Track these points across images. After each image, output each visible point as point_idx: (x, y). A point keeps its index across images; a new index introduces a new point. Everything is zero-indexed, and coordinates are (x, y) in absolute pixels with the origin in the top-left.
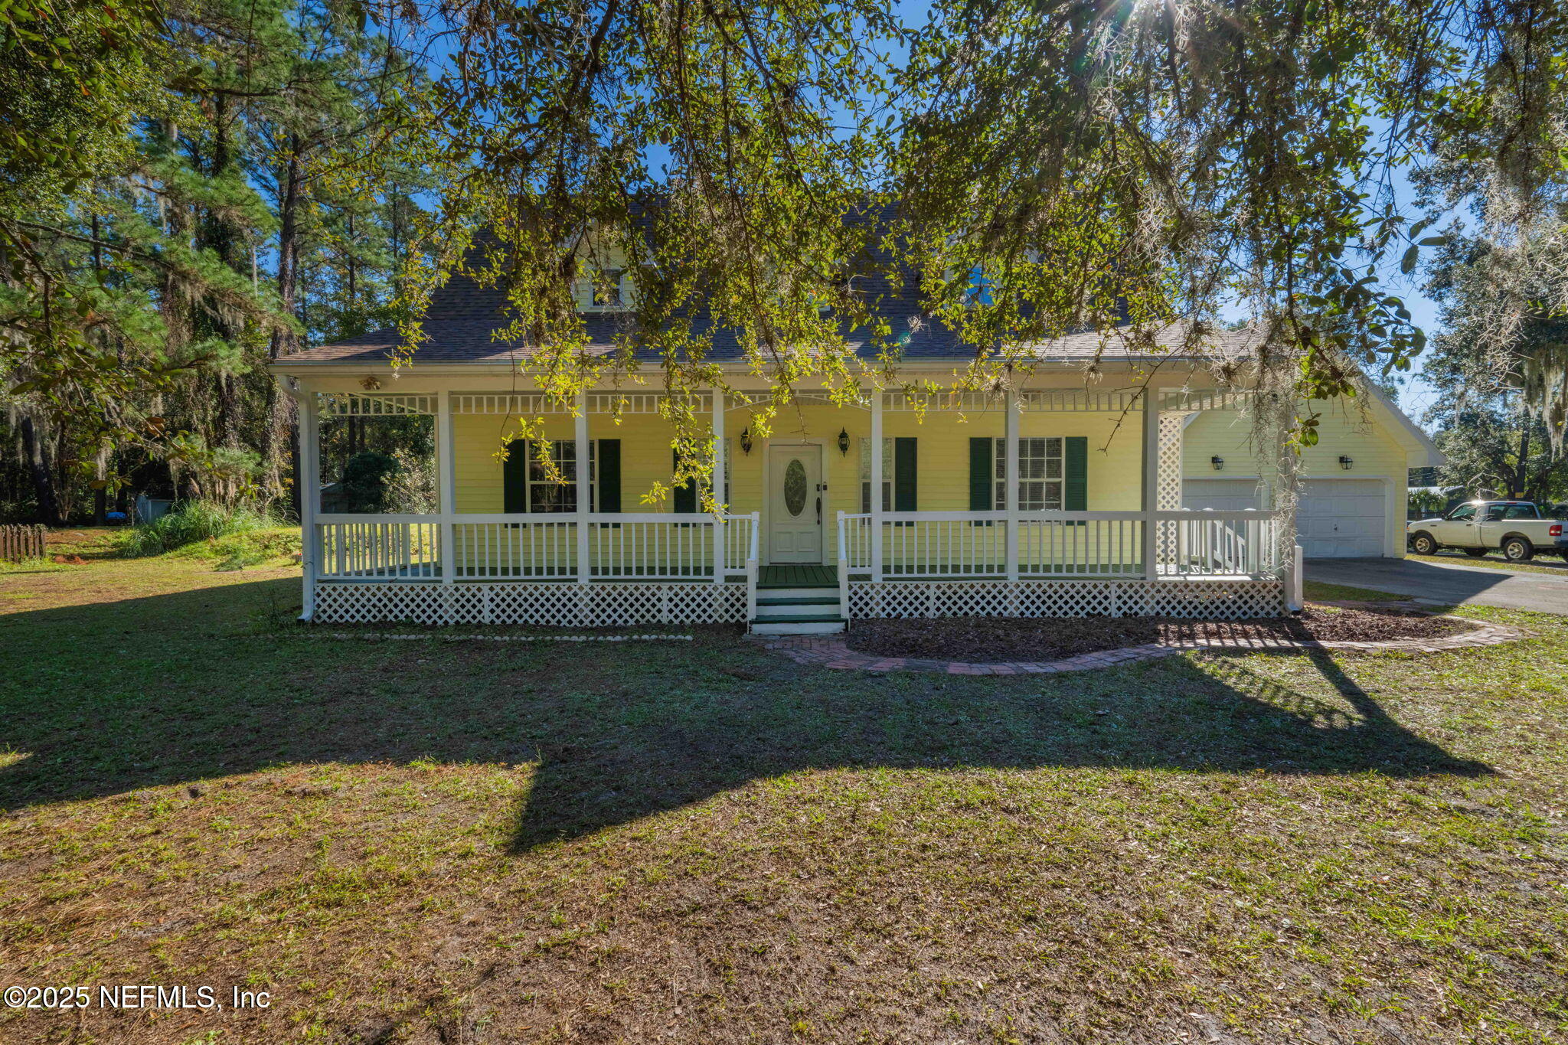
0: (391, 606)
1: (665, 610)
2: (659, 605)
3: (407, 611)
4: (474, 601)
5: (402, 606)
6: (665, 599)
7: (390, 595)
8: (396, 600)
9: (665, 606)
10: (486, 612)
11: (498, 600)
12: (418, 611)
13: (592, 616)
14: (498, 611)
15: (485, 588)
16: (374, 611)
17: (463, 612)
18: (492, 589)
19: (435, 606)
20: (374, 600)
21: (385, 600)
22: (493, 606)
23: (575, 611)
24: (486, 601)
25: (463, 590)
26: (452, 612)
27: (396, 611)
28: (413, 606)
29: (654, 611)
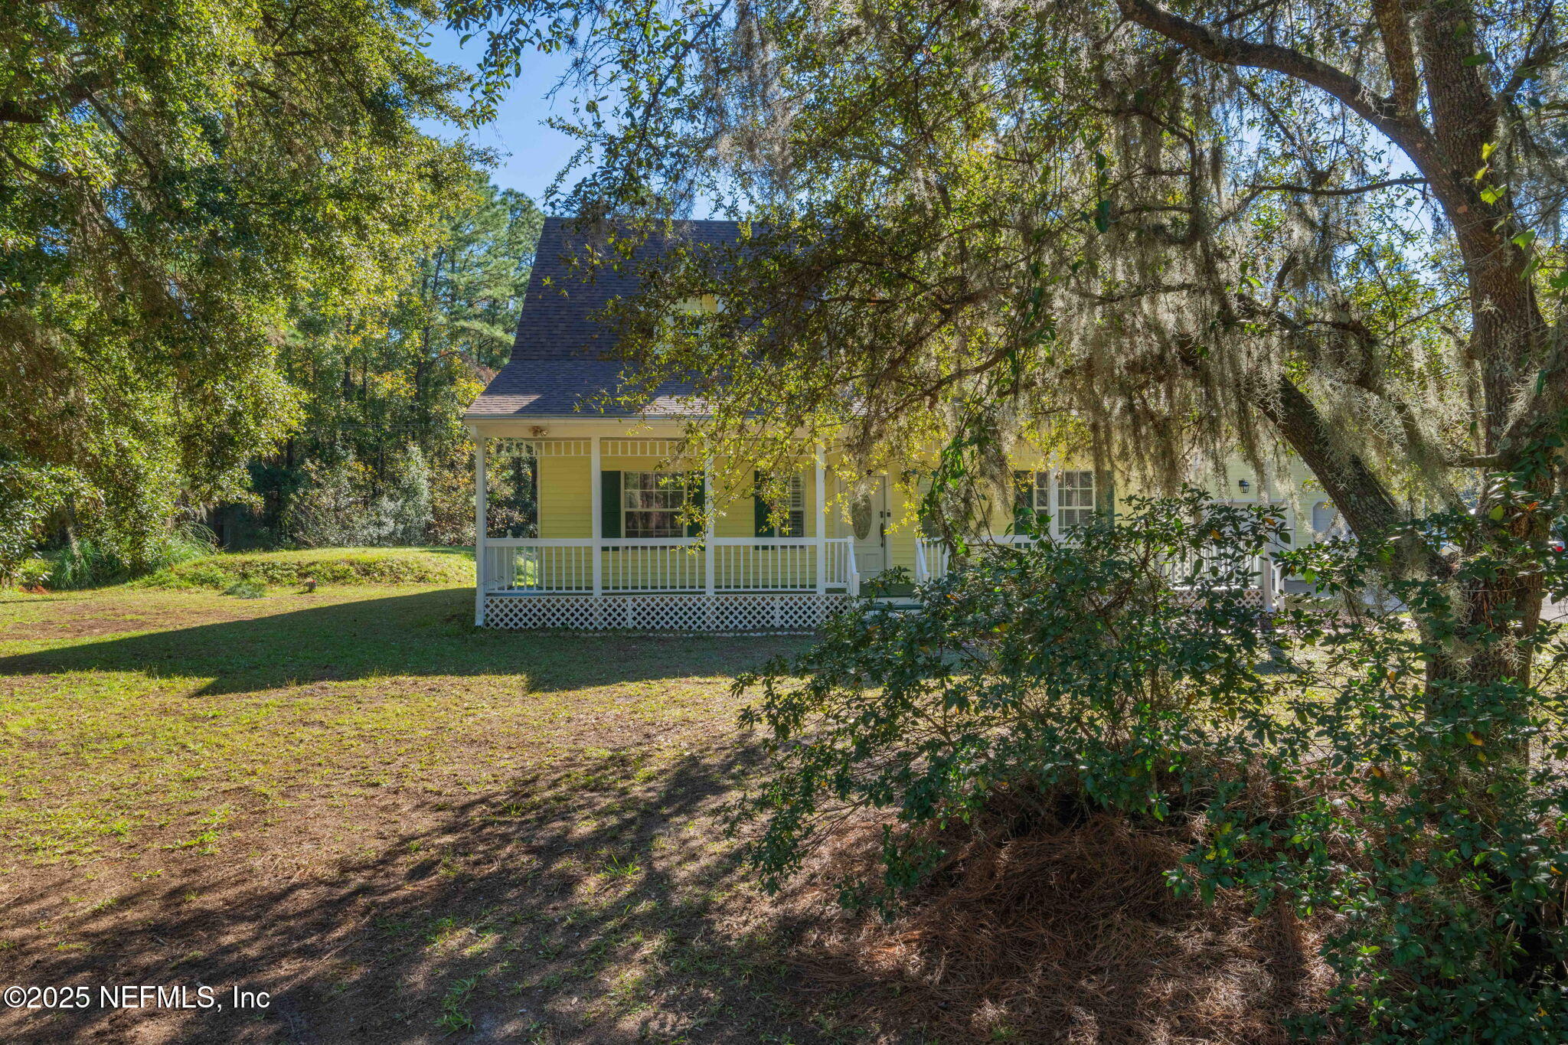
0: (549, 615)
1: (777, 617)
2: (772, 613)
3: (563, 619)
4: (619, 610)
5: (558, 615)
6: (777, 607)
7: (549, 605)
8: (554, 610)
9: (778, 613)
10: (629, 619)
11: (639, 609)
12: (572, 619)
13: (718, 622)
14: (639, 619)
15: (629, 600)
16: (535, 620)
17: (610, 619)
18: (634, 600)
19: (586, 615)
20: (535, 610)
21: (544, 610)
22: (635, 614)
23: (704, 618)
24: (629, 610)
25: (610, 601)
26: (601, 619)
27: (554, 619)
28: (568, 615)
29: (768, 617)
